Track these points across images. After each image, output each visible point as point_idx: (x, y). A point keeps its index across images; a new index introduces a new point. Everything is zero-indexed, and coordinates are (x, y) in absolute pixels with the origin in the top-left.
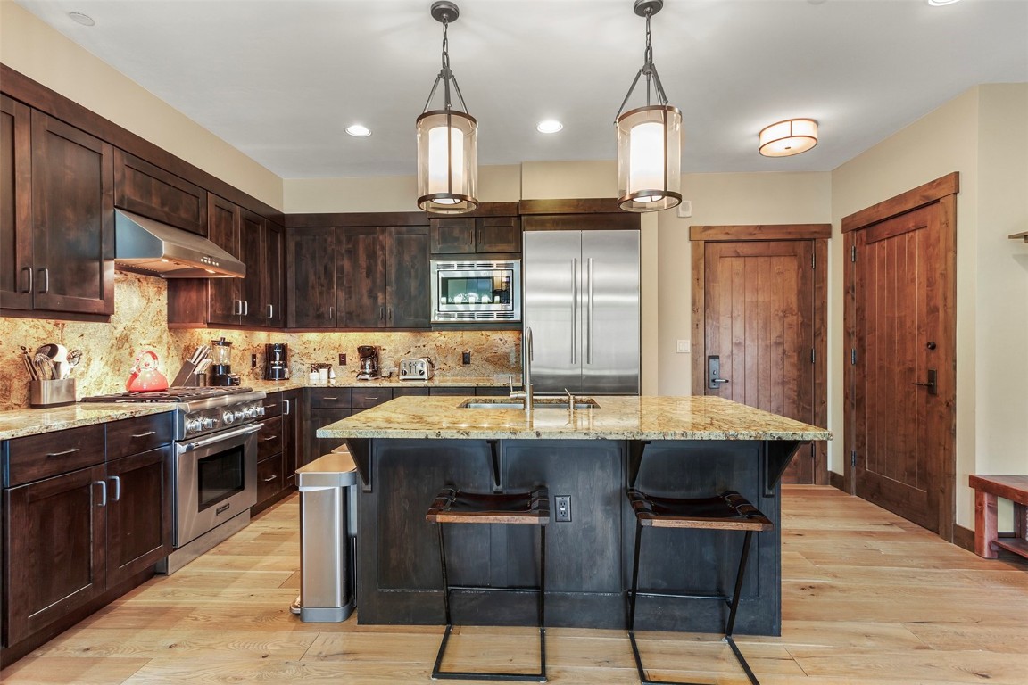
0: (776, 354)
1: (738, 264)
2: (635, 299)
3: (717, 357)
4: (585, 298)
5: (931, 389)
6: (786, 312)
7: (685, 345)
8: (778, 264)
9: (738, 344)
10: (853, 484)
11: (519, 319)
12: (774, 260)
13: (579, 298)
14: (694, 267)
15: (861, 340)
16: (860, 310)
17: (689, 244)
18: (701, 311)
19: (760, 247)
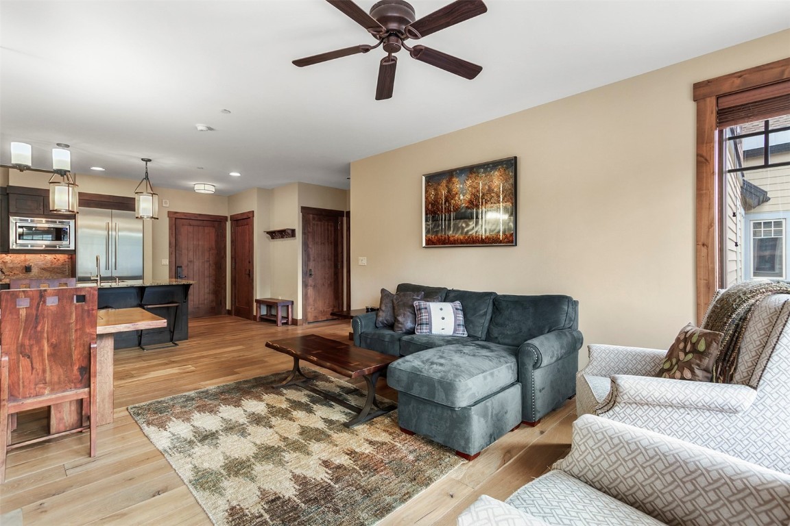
0: (207, 265)
1: (191, 229)
2: (141, 235)
3: (181, 267)
4: (114, 233)
5: (249, 275)
6: (210, 249)
7: (166, 262)
8: (207, 230)
9: (191, 262)
10: (233, 312)
11: (74, 249)
12: (206, 228)
13: (110, 233)
14: (170, 228)
15: (235, 260)
16: (235, 249)
17: (168, 219)
18: (174, 248)
19: (199, 223)
